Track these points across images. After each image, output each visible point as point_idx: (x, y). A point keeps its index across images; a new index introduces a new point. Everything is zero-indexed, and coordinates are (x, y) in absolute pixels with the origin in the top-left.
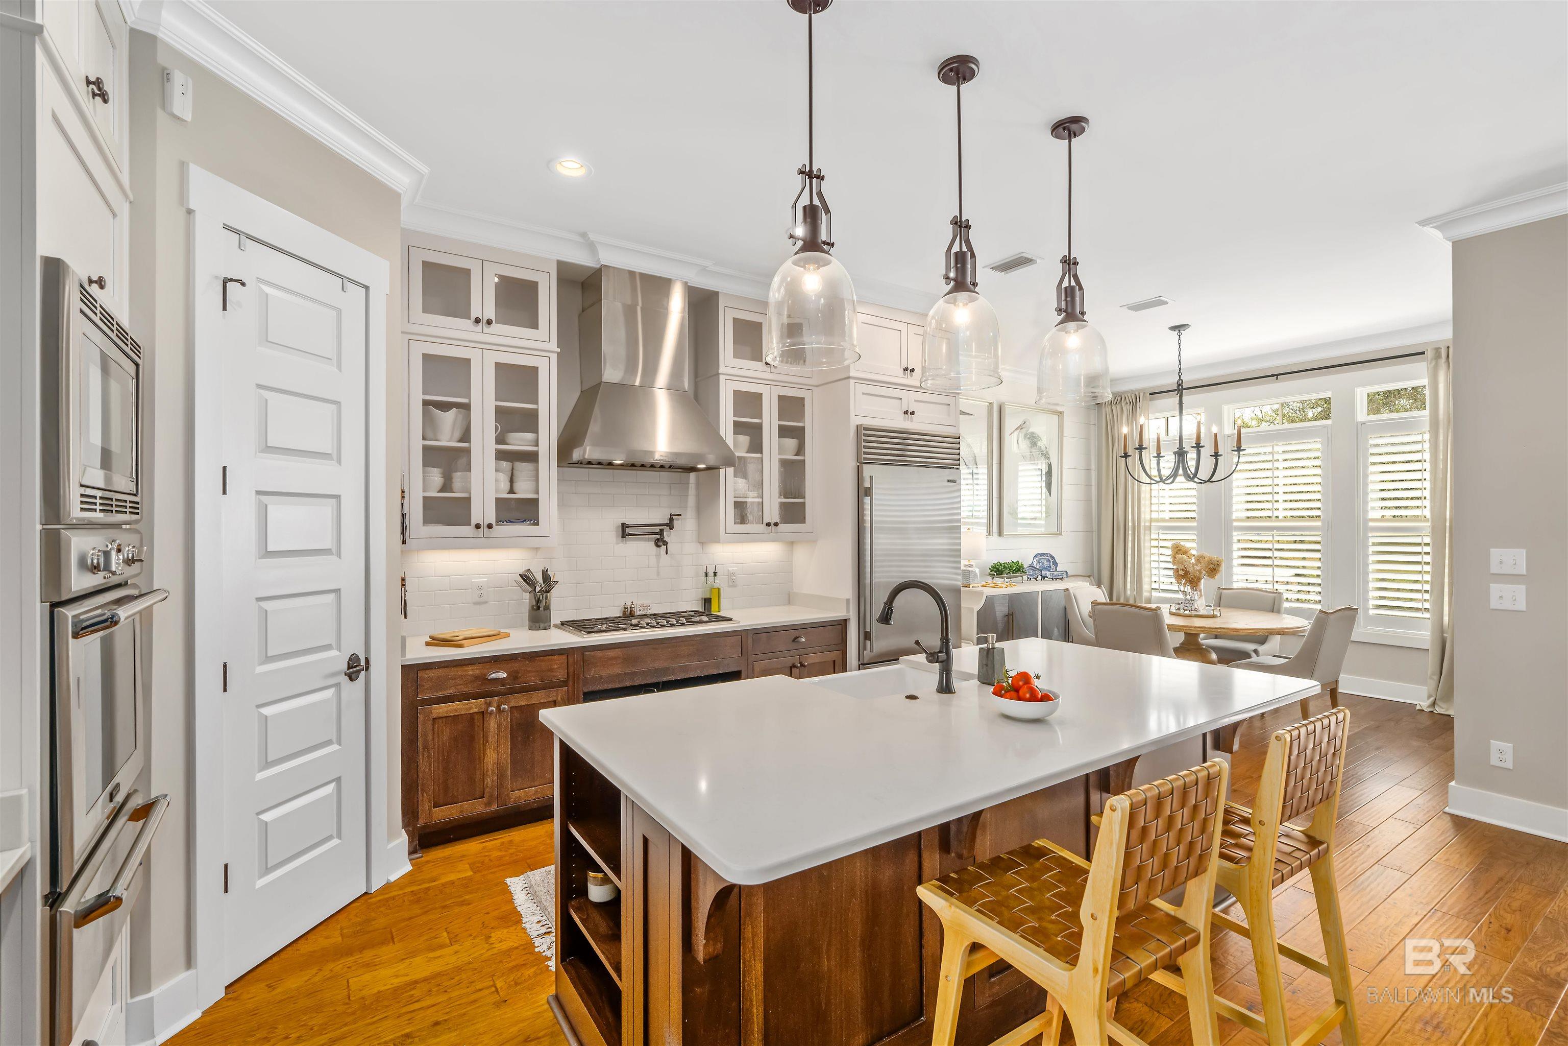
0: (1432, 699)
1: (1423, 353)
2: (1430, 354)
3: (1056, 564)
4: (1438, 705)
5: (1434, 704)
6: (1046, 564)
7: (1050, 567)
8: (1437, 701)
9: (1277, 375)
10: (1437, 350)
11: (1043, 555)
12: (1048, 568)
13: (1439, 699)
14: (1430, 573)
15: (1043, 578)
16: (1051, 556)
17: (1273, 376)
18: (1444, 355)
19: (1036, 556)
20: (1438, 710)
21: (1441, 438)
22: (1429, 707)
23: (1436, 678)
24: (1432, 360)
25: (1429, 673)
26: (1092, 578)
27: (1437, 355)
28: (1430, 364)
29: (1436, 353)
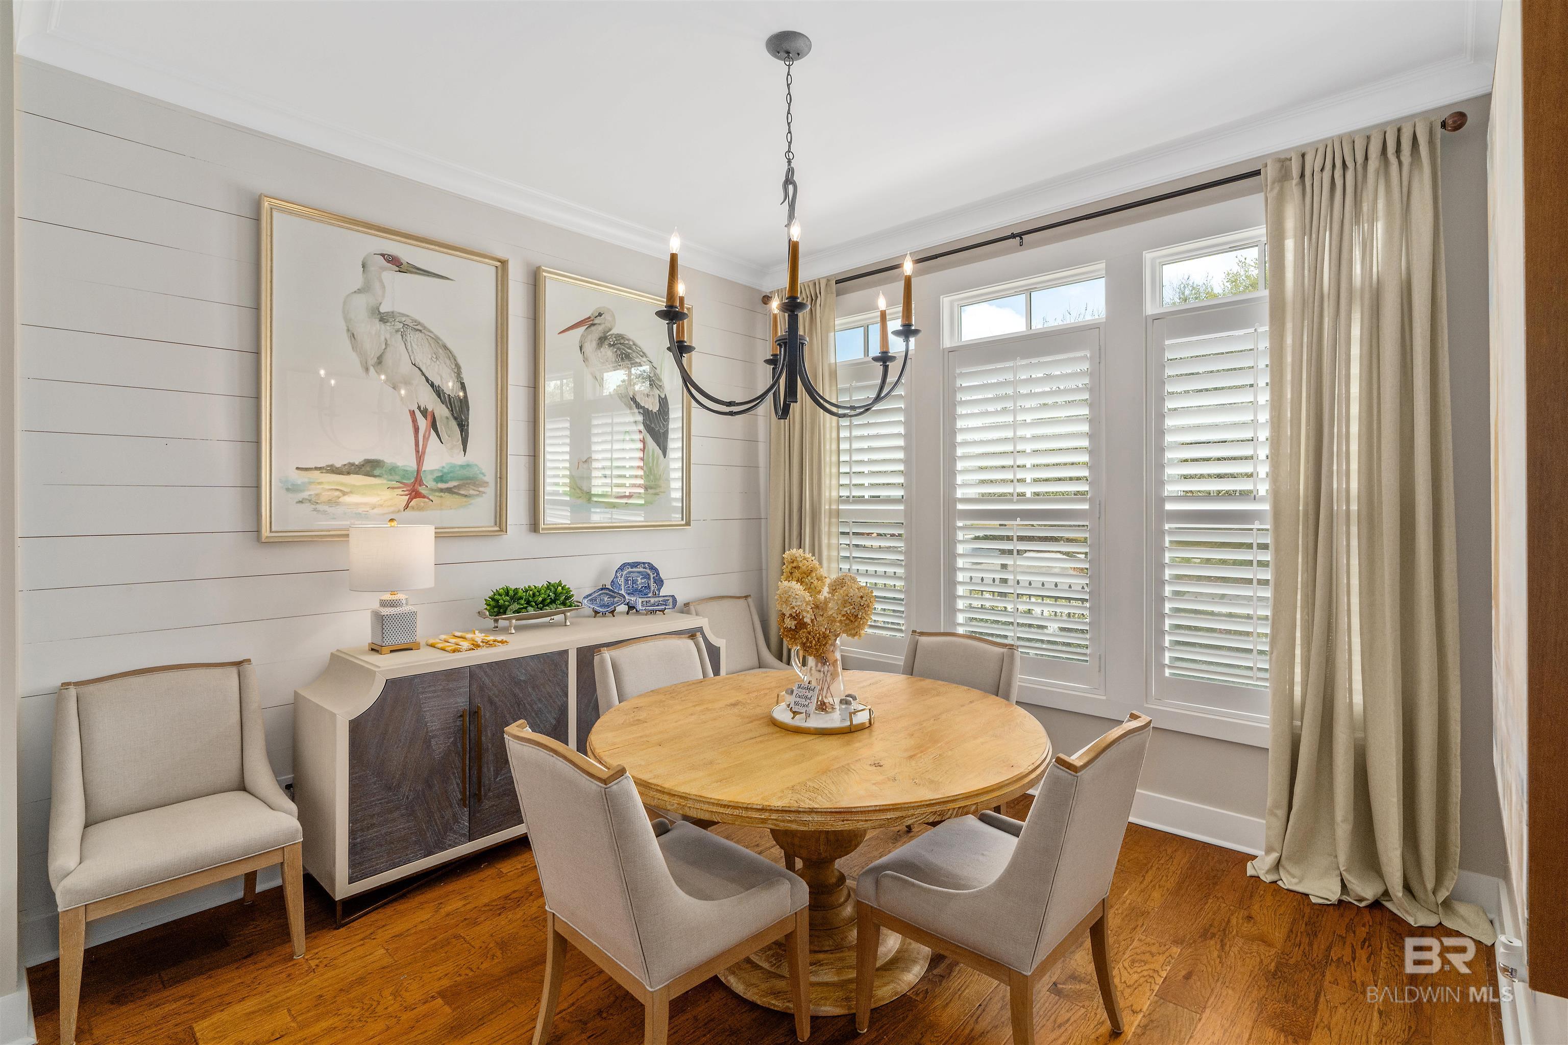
0: (1275, 856)
1: (1257, 173)
2: (1270, 172)
3: (660, 582)
4: (1284, 868)
5: (1277, 865)
6: (640, 581)
7: (648, 587)
8: (1283, 861)
9: (1020, 235)
10: (1283, 163)
11: (635, 565)
12: (643, 592)
13: (1289, 858)
14: (1272, 583)
15: (631, 608)
16: (652, 568)
17: (1013, 236)
18: (1295, 172)
19: (621, 568)
20: (1288, 882)
21: (1289, 340)
22: (1268, 872)
23: (1281, 813)
24: (1273, 183)
25: (1269, 802)
26: (750, 600)
27: (1284, 176)
28: (1272, 190)
29: (1280, 170)
